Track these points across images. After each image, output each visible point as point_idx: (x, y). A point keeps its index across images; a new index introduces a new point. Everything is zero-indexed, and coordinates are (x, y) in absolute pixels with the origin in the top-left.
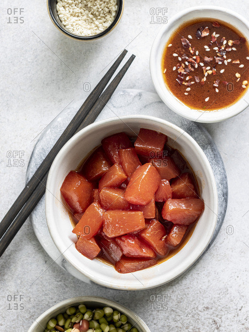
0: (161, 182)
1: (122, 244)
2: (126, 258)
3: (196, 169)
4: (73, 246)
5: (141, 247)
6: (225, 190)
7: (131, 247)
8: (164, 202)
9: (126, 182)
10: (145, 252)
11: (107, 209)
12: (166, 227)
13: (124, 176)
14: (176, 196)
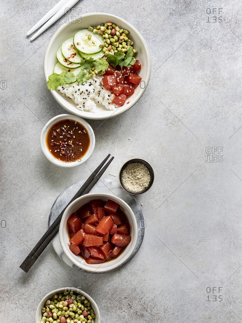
0: (113, 225)
1: (91, 251)
2: (92, 257)
3: (130, 222)
4: (68, 248)
5: (99, 253)
6: (142, 234)
7: (94, 253)
8: (113, 235)
9: (98, 223)
10: (101, 256)
11: (87, 233)
12: (112, 246)
13: (97, 220)
14: (119, 233)
